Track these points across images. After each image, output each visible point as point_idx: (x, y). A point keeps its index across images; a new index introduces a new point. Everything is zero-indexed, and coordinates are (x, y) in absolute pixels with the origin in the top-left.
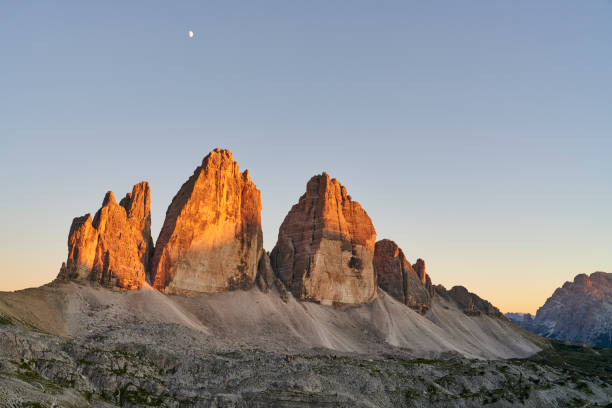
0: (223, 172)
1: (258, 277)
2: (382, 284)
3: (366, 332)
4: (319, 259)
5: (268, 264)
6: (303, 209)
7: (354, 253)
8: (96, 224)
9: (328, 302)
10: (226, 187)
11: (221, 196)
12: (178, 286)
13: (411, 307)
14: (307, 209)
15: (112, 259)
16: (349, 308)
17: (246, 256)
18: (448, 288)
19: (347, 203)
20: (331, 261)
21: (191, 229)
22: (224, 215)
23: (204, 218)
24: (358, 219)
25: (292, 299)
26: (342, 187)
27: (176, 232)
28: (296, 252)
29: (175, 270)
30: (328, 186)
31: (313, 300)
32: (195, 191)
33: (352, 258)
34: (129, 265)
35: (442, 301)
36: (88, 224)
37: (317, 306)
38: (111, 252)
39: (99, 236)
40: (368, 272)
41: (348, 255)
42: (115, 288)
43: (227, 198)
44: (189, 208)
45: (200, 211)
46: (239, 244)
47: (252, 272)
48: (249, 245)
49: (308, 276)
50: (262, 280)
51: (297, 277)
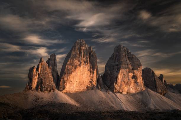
0: (81, 47)
1: (97, 85)
2: (146, 85)
3: (140, 103)
4: (120, 76)
5: (101, 80)
6: (113, 58)
7: (134, 73)
8: (37, 70)
9: (125, 93)
10: (83, 54)
11: (81, 56)
12: (68, 90)
13: (158, 93)
14: (114, 59)
15: (43, 81)
16: (133, 95)
17: (92, 77)
18: (174, 85)
19: (129, 55)
20: (125, 77)
21: (71, 69)
22: (83, 63)
23: (76, 64)
24: (134, 60)
25: (111, 93)
26: (127, 49)
27: (66, 70)
28: (111, 75)
29: (66, 84)
30: (122, 49)
31: (119, 92)
32: (71, 55)
33: (133, 75)
34: (50, 83)
35: (172, 90)
36: (35, 70)
37: (121, 94)
38: (43, 79)
39: (39, 73)
40: (140, 80)
41: (131, 75)
42: (45, 92)
43: (84, 57)
44: (70, 61)
45: (74, 62)
46: (89, 73)
47: (95, 83)
48: (93, 73)
49: (116, 83)
50: (99, 86)
51: (112, 84)
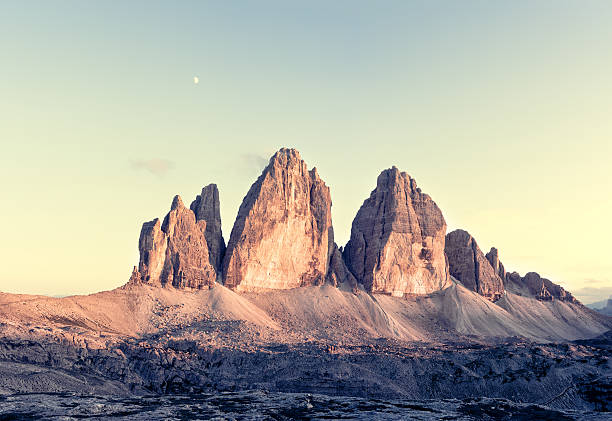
0: (290, 171)
1: (329, 273)
2: (455, 273)
3: (435, 321)
4: (389, 251)
5: (339, 259)
6: (374, 203)
7: (424, 245)
8: (165, 228)
9: (399, 294)
10: (293, 187)
11: (289, 195)
12: (250, 284)
13: (482, 295)
14: (377, 203)
15: (182, 260)
16: (419, 299)
17: (317, 252)
18: (522, 275)
19: (417, 195)
20: (401, 253)
21: (260, 228)
22: (293, 213)
23: (272, 217)
24: (428, 211)
25: (363, 293)
26: (411, 180)
27: (245, 232)
28: (367, 246)
29: (246, 268)
30: (397, 180)
31: (384, 292)
32: (262, 191)
33: (423, 250)
34: (199, 266)
35: (516, 287)
36: (157, 229)
37: (388, 298)
38: (181, 254)
39: (169, 239)
40: (440, 262)
41: (418, 248)
42: (187, 289)
43: (296, 197)
44: (257, 208)
45: (268, 210)
46: (309, 240)
47: (323, 268)
48: (319, 241)
49: (378, 269)
50: (334, 275)
51: (367, 271)
